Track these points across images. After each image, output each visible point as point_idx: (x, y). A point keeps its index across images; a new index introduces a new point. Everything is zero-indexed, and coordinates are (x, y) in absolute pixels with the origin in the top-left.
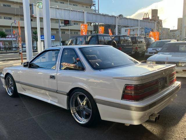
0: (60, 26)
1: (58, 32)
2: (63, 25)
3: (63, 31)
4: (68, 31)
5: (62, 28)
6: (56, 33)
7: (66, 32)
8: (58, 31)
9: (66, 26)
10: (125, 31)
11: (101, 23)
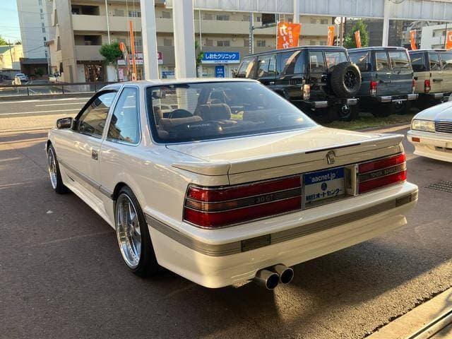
0: (253, 28)
1: (247, 44)
2: (260, 24)
3: (261, 39)
4: (273, 39)
5: (257, 32)
6: (243, 45)
7: (269, 42)
8: (247, 39)
9: (267, 27)
10: (434, 35)
11: (352, 15)
